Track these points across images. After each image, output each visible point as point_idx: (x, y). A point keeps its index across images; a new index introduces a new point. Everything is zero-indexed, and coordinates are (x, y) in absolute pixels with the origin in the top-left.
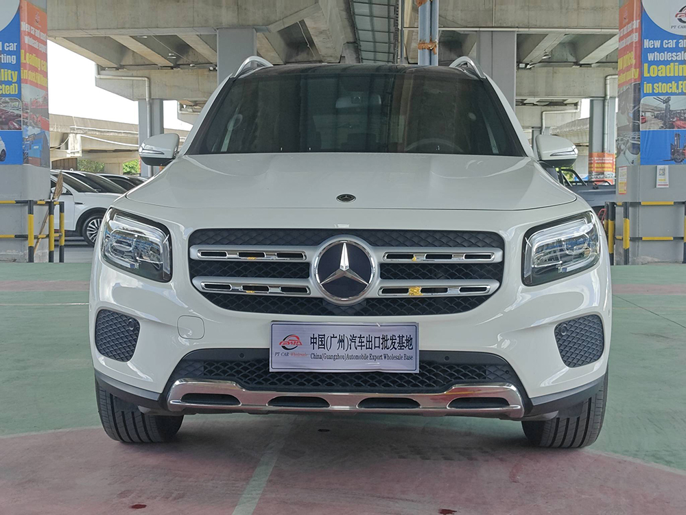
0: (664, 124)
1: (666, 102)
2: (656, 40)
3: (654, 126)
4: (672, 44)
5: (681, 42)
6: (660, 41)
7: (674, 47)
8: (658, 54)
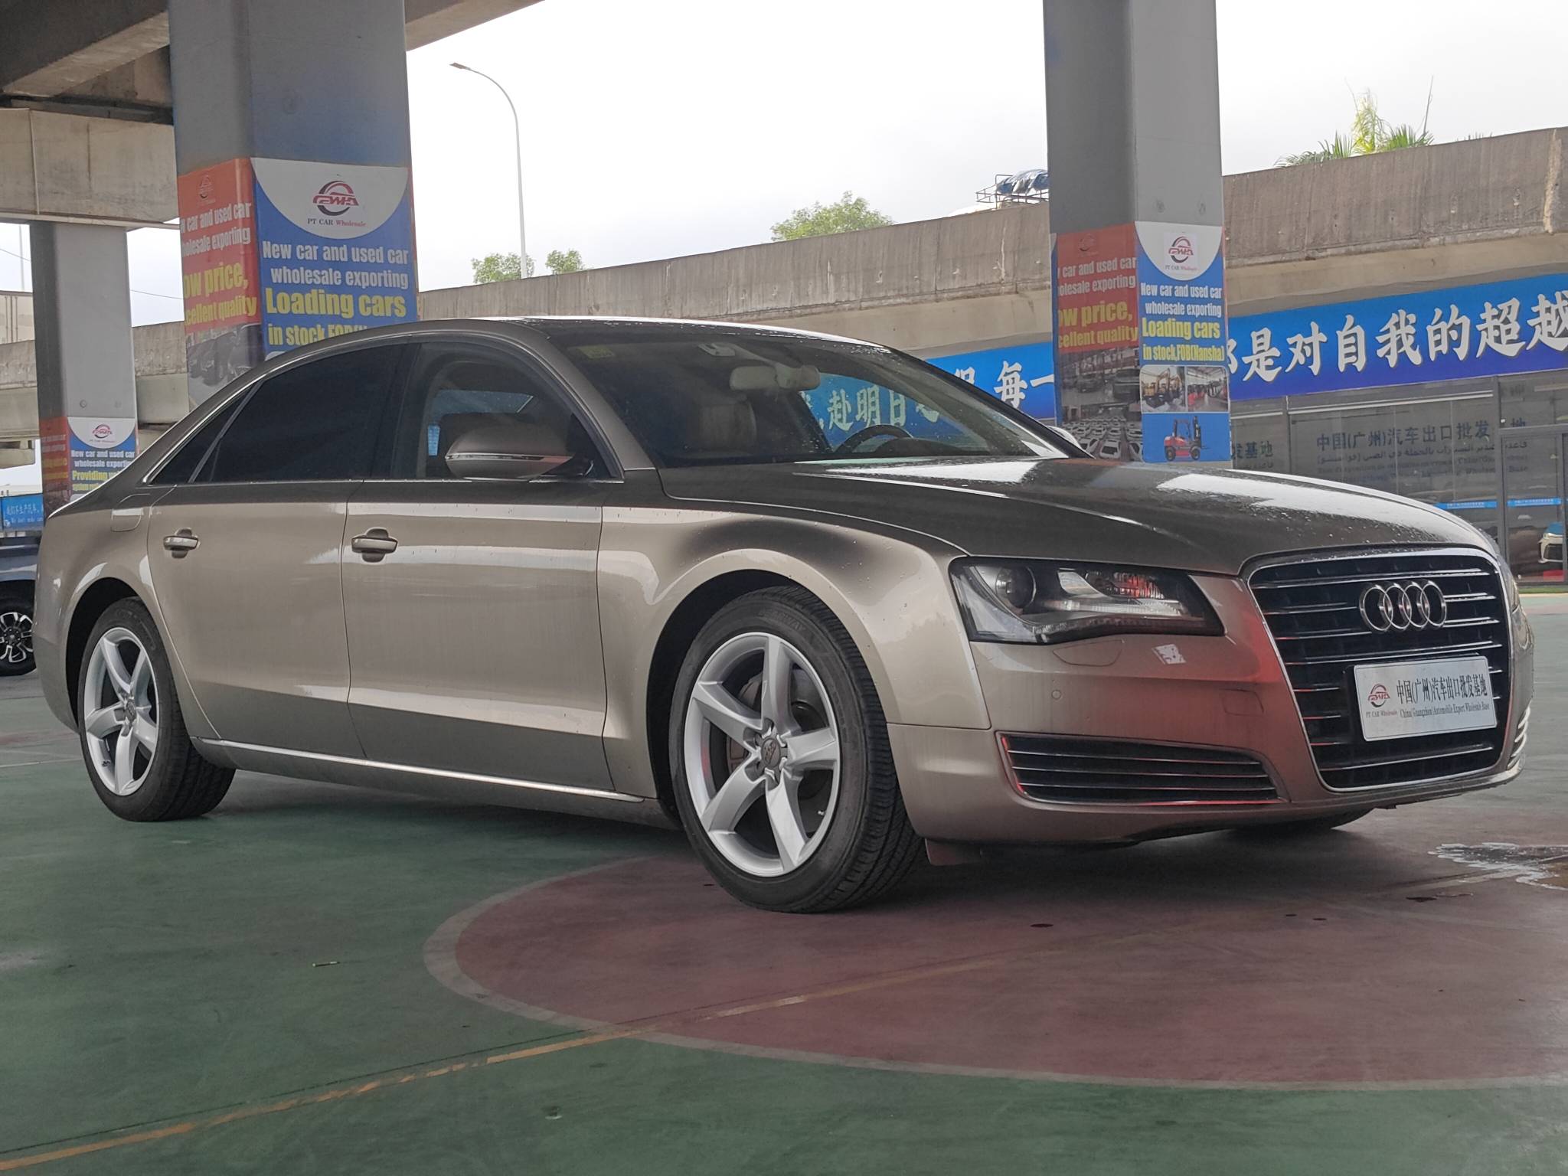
2: (284, 244)
5: (326, 251)
6: (290, 246)
7: (315, 258)
8: (289, 270)
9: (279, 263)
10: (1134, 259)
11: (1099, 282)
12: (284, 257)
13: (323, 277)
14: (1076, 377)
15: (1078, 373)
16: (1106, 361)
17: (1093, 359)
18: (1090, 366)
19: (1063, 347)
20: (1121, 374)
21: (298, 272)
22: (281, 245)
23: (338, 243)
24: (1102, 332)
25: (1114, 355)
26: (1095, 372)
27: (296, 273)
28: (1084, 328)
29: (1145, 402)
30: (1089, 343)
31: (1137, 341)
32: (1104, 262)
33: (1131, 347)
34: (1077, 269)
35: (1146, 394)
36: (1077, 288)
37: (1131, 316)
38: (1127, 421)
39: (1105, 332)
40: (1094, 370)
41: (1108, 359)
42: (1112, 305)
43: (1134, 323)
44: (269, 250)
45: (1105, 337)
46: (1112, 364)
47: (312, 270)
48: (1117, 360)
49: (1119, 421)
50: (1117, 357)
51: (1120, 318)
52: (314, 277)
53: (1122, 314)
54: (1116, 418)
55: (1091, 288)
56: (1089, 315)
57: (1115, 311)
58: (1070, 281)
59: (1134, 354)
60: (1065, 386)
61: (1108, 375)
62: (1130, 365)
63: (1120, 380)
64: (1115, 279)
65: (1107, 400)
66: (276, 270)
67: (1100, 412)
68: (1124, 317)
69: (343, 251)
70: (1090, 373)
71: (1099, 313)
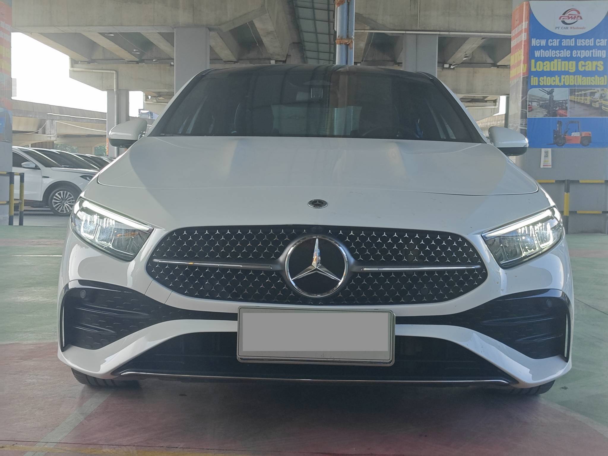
0: (548, 112)
1: (550, 93)
3: (540, 114)
4: (556, 42)
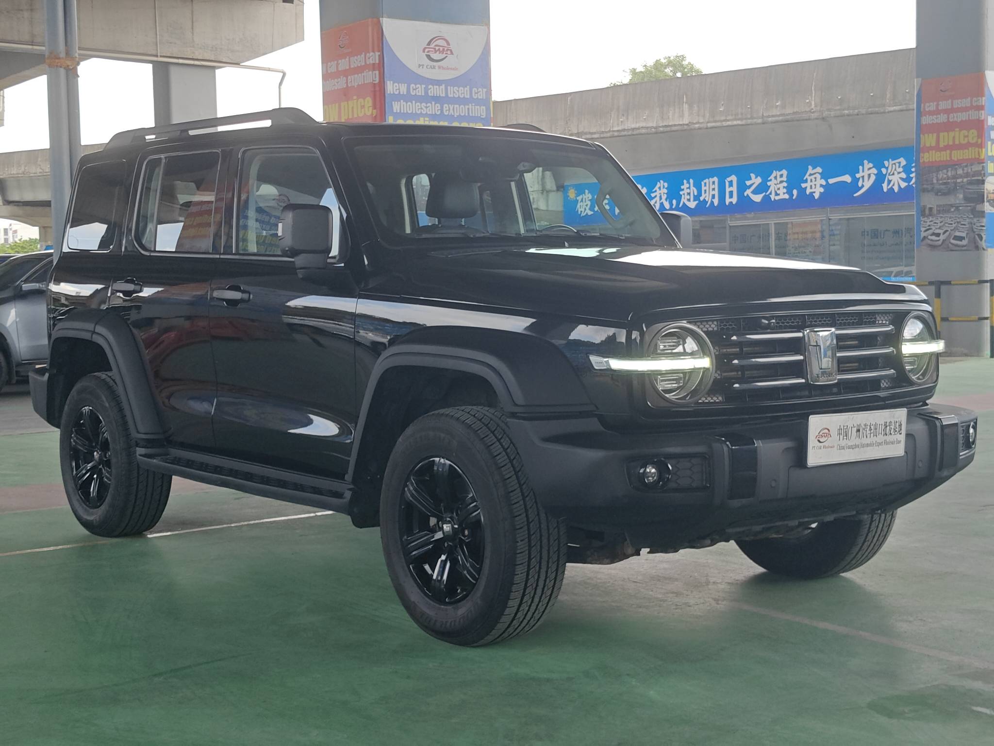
2: (402, 83)
4: (420, 90)
5: (431, 88)
6: (406, 85)
7: (423, 94)
8: (405, 103)
9: (398, 97)
10: (984, 98)
11: (955, 115)
12: (402, 93)
13: (428, 109)
14: (932, 184)
15: (935, 181)
16: (958, 173)
17: (947, 172)
18: (945, 176)
19: (924, 162)
20: (970, 183)
21: (411, 104)
22: (400, 84)
23: (438, 83)
24: (955, 152)
25: (965, 169)
26: (949, 181)
27: (409, 105)
28: (942, 148)
29: (988, 203)
30: (945, 159)
31: (982, 160)
32: (960, 100)
33: (979, 163)
34: (938, 105)
35: (989, 198)
36: (937, 118)
37: (980, 141)
38: (974, 217)
39: (959, 151)
40: (948, 179)
41: (960, 172)
42: (965, 132)
43: (981, 146)
44: (391, 87)
45: (957, 155)
46: (963, 175)
47: (421, 103)
48: (967, 173)
49: (968, 217)
50: (967, 170)
51: (971, 141)
52: (422, 109)
53: (973, 139)
54: (965, 215)
55: (948, 118)
56: (946, 139)
57: (967, 136)
58: (931, 113)
59: (981, 169)
60: (924, 190)
61: (959, 183)
62: (978, 176)
63: (970, 187)
64: (967, 113)
65: (958, 202)
66: (396, 103)
67: (952, 210)
68: (974, 141)
69: (442, 89)
70: (945, 181)
71: (954, 138)
